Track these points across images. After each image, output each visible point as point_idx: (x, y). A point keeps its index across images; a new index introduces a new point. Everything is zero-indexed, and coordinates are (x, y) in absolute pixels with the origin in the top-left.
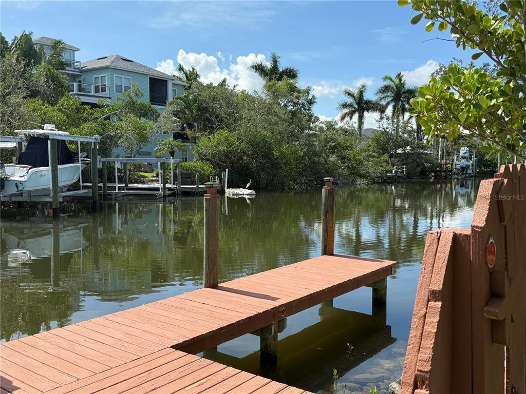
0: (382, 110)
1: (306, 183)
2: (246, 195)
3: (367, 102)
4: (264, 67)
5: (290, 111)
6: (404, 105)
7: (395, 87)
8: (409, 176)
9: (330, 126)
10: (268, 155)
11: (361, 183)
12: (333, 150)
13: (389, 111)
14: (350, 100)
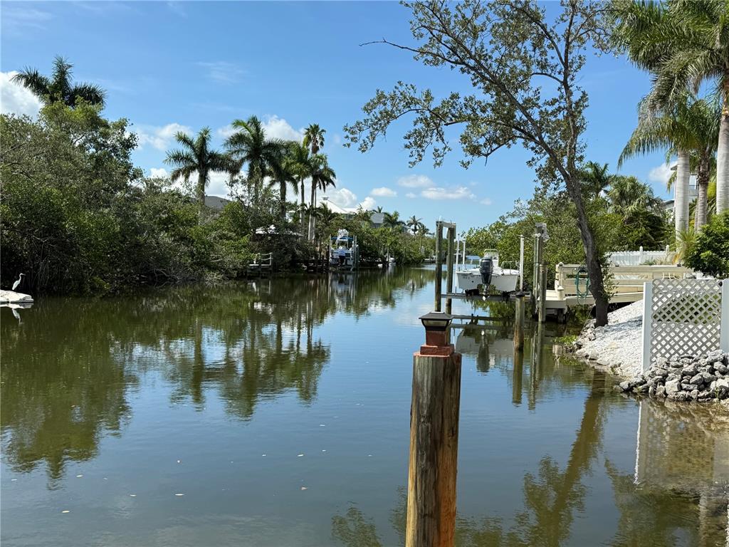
0: (234, 170)
1: (122, 278)
2: (13, 303)
3: (213, 156)
4: (42, 79)
5: (92, 156)
6: (265, 166)
7: (252, 138)
8: (275, 268)
9: (152, 187)
10: (53, 228)
11: (212, 278)
12: (166, 224)
13: (244, 172)
14: (186, 150)
